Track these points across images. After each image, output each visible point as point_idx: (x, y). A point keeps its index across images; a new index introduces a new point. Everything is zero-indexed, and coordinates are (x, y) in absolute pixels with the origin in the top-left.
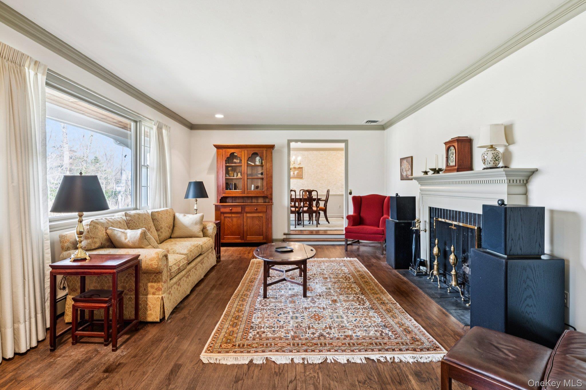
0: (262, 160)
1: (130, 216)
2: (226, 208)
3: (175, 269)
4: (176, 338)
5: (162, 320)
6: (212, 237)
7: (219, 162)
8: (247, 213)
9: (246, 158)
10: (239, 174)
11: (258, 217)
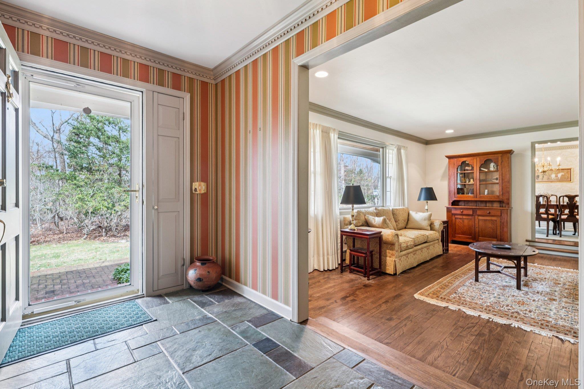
0: (497, 166)
1: (378, 210)
2: (457, 210)
3: (403, 245)
4: (402, 284)
5: (395, 274)
6: (438, 232)
7: (450, 170)
8: (479, 215)
9: (478, 166)
10: (472, 180)
11: (491, 220)
